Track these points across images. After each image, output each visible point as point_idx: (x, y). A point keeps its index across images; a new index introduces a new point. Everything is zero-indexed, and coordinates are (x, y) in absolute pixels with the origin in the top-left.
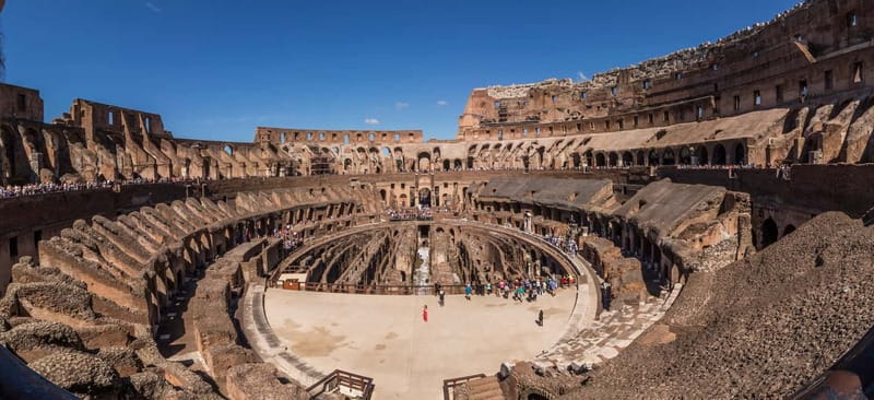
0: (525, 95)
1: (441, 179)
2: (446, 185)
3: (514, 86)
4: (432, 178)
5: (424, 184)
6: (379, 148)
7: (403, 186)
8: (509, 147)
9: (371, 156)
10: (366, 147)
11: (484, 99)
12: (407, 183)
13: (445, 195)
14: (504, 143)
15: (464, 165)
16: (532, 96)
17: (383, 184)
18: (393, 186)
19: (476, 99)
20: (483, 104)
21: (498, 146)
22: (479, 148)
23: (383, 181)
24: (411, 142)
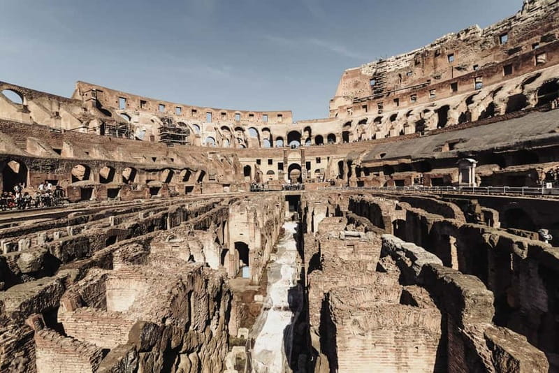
0: (408, 65)
1: (312, 153)
2: (318, 160)
3: (393, 58)
4: (302, 153)
5: (293, 159)
6: (245, 128)
7: (270, 162)
8: (393, 118)
9: (236, 134)
10: (231, 126)
11: (357, 79)
12: (274, 159)
13: (318, 171)
14: (386, 116)
15: (338, 139)
16: (417, 63)
17: (247, 159)
18: (259, 162)
19: (349, 81)
20: (356, 85)
21: (378, 120)
22: (355, 124)
23: (248, 156)
24: (279, 123)
